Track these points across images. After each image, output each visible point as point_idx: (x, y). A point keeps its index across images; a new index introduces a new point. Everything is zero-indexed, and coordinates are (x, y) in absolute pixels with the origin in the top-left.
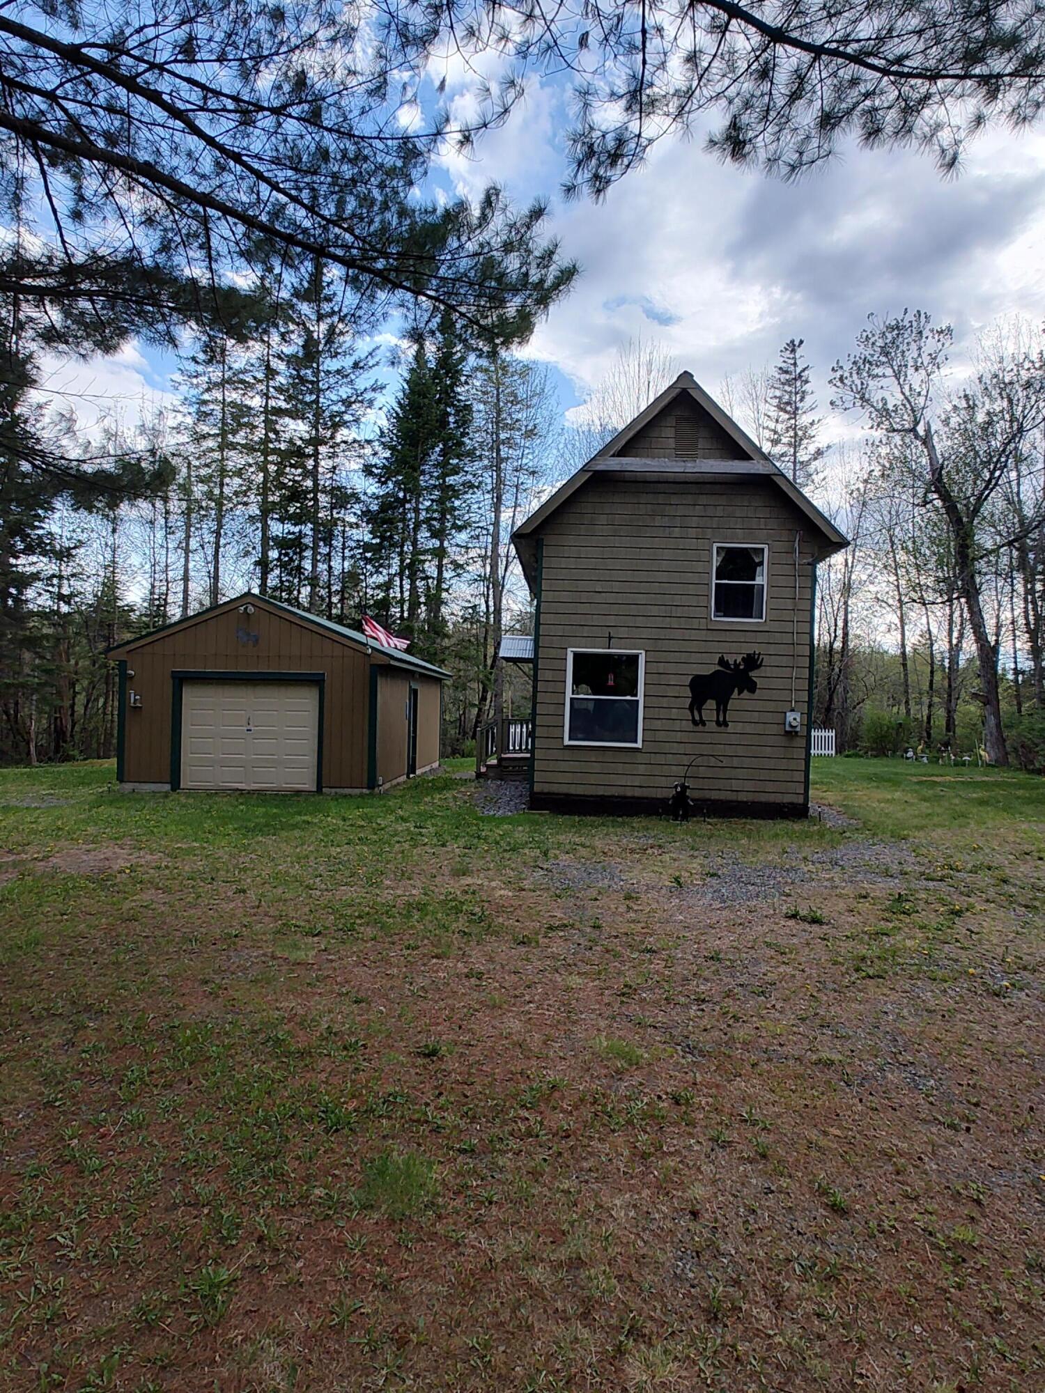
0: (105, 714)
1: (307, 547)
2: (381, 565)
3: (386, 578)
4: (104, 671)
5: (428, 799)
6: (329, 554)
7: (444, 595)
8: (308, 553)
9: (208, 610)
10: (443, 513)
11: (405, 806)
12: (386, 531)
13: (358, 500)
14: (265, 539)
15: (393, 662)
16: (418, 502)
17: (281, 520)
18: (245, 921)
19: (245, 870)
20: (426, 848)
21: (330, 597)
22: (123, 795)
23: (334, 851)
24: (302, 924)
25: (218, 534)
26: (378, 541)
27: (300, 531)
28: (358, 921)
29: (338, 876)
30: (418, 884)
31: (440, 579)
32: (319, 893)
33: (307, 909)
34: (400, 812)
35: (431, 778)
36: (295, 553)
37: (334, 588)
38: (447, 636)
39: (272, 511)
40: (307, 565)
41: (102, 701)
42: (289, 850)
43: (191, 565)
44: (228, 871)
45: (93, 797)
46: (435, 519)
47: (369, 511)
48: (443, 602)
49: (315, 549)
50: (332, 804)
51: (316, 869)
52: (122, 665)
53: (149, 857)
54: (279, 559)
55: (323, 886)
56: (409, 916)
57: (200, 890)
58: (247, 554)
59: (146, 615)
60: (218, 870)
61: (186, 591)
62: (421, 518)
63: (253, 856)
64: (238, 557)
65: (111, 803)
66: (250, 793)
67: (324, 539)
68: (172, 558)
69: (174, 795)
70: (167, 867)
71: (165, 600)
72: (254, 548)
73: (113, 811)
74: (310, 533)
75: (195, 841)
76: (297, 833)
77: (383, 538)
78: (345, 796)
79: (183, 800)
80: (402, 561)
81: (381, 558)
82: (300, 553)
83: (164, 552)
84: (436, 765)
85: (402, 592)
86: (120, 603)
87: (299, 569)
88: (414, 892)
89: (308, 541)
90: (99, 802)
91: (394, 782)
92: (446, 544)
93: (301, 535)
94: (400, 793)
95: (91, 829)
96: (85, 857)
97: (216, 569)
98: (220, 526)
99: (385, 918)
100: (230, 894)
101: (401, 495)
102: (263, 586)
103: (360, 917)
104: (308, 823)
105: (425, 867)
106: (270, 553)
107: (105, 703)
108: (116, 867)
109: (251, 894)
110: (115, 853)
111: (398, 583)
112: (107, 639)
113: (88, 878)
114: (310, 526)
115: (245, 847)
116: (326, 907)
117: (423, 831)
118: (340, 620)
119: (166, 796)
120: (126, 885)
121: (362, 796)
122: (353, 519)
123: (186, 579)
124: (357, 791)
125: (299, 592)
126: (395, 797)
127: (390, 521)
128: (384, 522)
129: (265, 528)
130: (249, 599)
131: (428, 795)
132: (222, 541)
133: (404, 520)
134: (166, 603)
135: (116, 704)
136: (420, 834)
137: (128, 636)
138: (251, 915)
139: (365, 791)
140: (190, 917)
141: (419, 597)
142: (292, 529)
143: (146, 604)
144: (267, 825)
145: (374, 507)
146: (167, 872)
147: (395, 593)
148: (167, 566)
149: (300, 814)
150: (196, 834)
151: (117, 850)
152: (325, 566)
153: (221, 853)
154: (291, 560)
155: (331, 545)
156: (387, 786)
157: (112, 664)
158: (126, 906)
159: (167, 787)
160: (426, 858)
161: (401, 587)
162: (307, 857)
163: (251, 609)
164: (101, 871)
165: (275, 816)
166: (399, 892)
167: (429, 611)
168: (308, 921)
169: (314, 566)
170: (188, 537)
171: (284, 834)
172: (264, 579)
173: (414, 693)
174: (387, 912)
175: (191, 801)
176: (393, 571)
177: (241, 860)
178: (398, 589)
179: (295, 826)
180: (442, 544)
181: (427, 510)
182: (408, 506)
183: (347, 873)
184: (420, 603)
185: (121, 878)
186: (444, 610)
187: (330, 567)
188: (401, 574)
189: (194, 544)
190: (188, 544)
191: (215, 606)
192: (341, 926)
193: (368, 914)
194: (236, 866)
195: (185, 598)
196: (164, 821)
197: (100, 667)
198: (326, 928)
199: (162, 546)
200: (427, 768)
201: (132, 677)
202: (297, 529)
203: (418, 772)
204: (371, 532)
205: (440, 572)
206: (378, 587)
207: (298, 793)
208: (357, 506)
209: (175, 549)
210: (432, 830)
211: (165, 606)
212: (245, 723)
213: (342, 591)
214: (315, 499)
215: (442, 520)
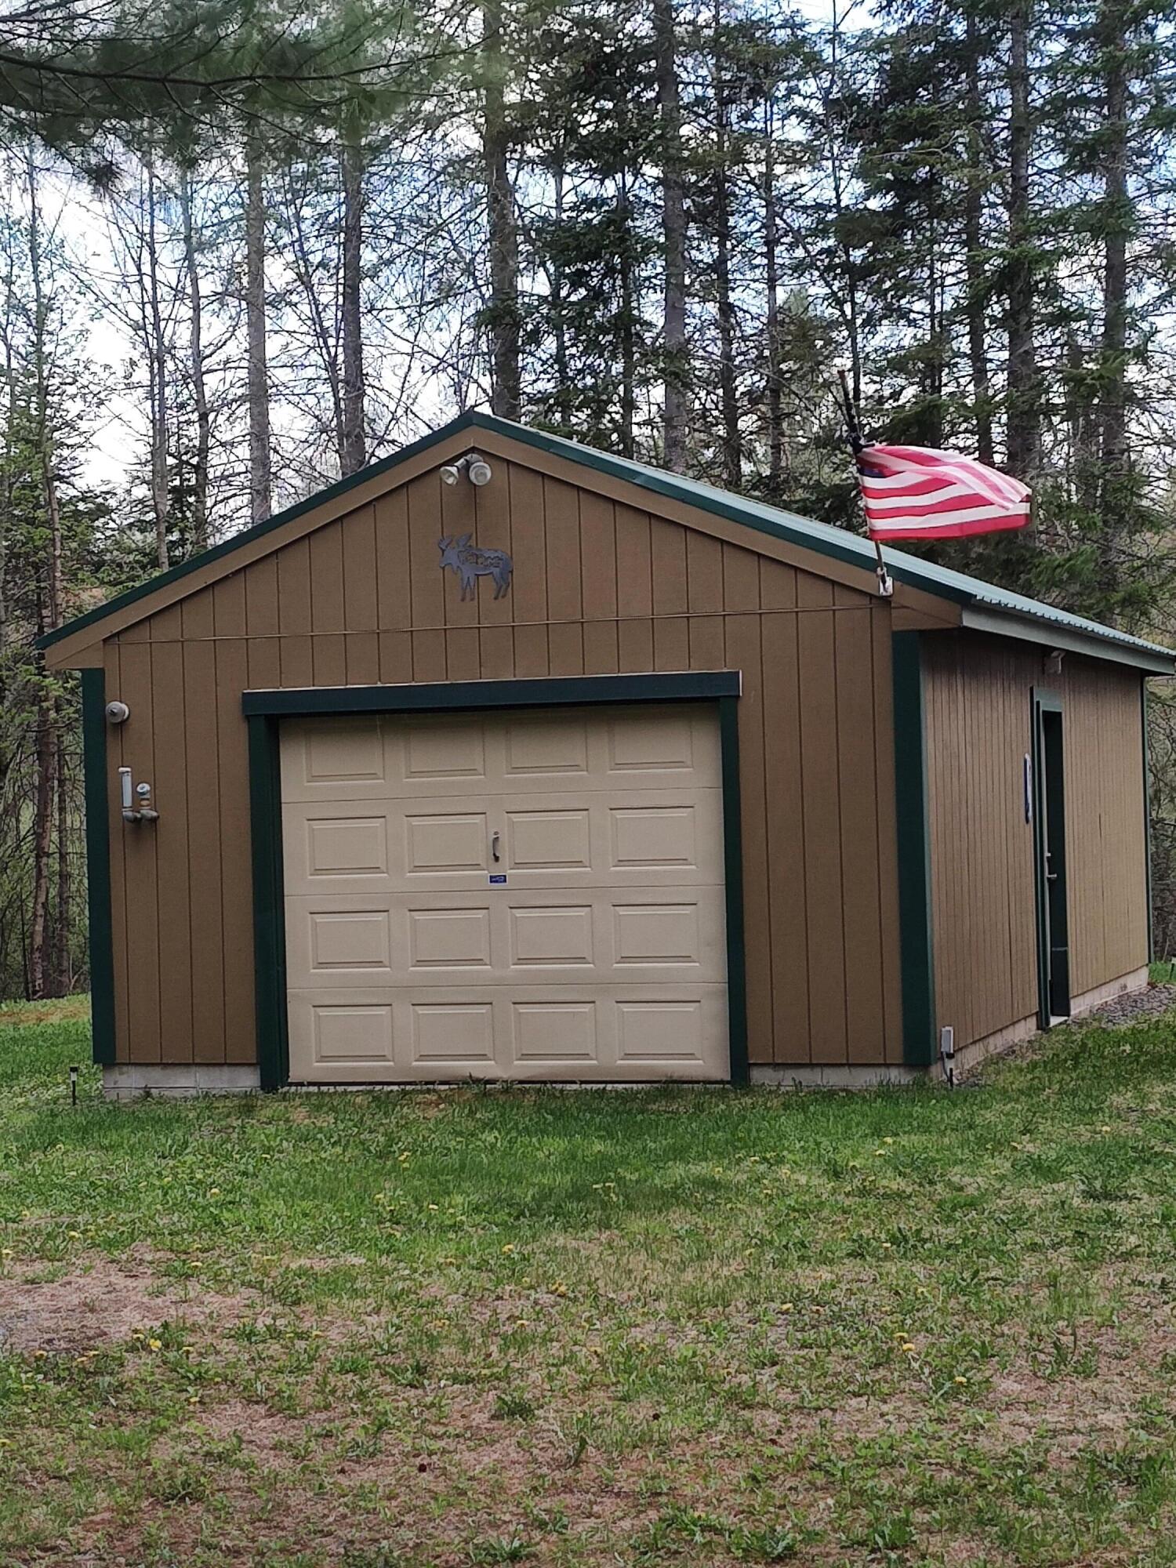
0: (40, 853)
1: (648, 246)
2: (904, 288)
3: (924, 332)
4: (31, 716)
5: (1121, 1099)
6: (719, 266)
7: (1133, 372)
8: (653, 267)
9: (333, 492)
10: (1113, 74)
11: (1045, 1126)
12: (911, 164)
13: (813, 64)
14: (502, 233)
15: (970, 621)
16: (1021, 48)
17: (554, 163)
18: (540, 1506)
19: (519, 1341)
20: (1137, 1268)
21: (731, 416)
22: (116, 1109)
23: (812, 1278)
24: (728, 1521)
25: (352, 235)
26: (889, 200)
27: (623, 191)
28: (919, 1516)
29: (833, 1364)
30: (1120, 1390)
31: (1117, 317)
32: (773, 1419)
33: (738, 1474)
34: (1028, 1146)
35: (1125, 1026)
36: (610, 271)
37: (744, 383)
38: (1146, 520)
39: (520, 136)
40: (652, 309)
41: (27, 814)
42: (658, 1277)
43: (273, 346)
44: (466, 1345)
45: (27, 1117)
46: (1083, 101)
47: (853, 99)
48: (1125, 398)
49: (674, 250)
50: (787, 1123)
51: (756, 1341)
52: (93, 683)
53: (214, 1302)
54: (555, 300)
55: (785, 1395)
56: (1097, 1502)
57: (384, 1405)
58: (448, 292)
59: (142, 526)
60: (433, 1341)
61: (260, 434)
62: (1036, 99)
63: (547, 1299)
64: (420, 307)
65: (83, 1133)
66: (515, 1090)
67: (701, 216)
68: (213, 327)
69: (271, 1107)
70: (274, 1333)
71: (200, 469)
72: (469, 271)
73: (94, 1160)
74: (656, 197)
75: (354, 1246)
76: (680, 1220)
77: (904, 188)
78: (829, 1095)
79: (300, 1116)
80: (974, 266)
81: (901, 258)
82: (624, 272)
83: (185, 311)
84: (1138, 982)
85: (980, 376)
86: (63, 491)
87: (626, 325)
88: (1106, 1418)
89: (646, 225)
90: (45, 1135)
91: (997, 1044)
92: (1132, 184)
93: (625, 207)
94: (1022, 1082)
95: (34, 1216)
96: (23, 1302)
97: (355, 350)
98: (356, 202)
99: (1011, 1508)
100: (480, 1418)
101: (959, 28)
102: (507, 392)
103: (923, 1501)
104: (714, 1185)
105: (1136, 1333)
106: (524, 283)
107: (41, 818)
108: (120, 1333)
109: (549, 1419)
110: (111, 1289)
111: (964, 344)
112: (33, 607)
113: (41, 1366)
114: (651, 171)
115: (515, 1269)
116: (802, 1467)
117: (1121, 1208)
118: (771, 489)
119: (247, 1105)
120: (155, 1388)
121: (886, 1093)
122: (796, 132)
123: (259, 394)
124: (866, 1079)
125: (629, 405)
126: (1005, 1095)
127: (924, 128)
128: (906, 132)
129: (501, 196)
130: (470, 438)
131: (1121, 1080)
132: (368, 257)
133: (977, 115)
134: (203, 481)
135: (76, 820)
136: (1108, 1218)
137: (94, 596)
138: (556, 1489)
139: (895, 1075)
140: (361, 1493)
141: (1042, 388)
142: (590, 188)
143: (141, 492)
144: (578, 1193)
145: (869, 84)
146: (274, 1348)
147: (958, 380)
148: (199, 357)
149: (679, 1153)
150: (354, 1225)
151: (119, 1280)
152: (712, 308)
153: (436, 1287)
154: (597, 296)
155: (724, 234)
156: (972, 1057)
157: (54, 687)
158: (164, 1452)
159: (248, 1080)
160: (1138, 1298)
161: (978, 357)
162: (722, 1299)
163: (483, 472)
164: (81, 1343)
165: (602, 1166)
166: (1054, 1417)
167: (1084, 436)
168: (750, 1512)
169: (675, 311)
170: (257, 256)
171: (637, 1224)
172: (506, 372)
173: (1051, 725)
174: (1017, 1488)
175: (326, 1121)
176: (946, 303)
177: (504, 1309)
178: (965, 367)
179: (671, 1197)
180: (1116, 188)
181: (1051, 71)
182: (987, 64)
183: (865, 1356)
184: (1050, 410)
185: (135, 1367)
186: (1137, 425)
187: (727, 309)
188: (973, 309)
189: (277, 273)
190: (257, 276)
191: (359, 474)
192: (859, 1531)
193: (951, 1491)
194: (489, 1331)
195: (261, 461)
196: (251, 1188)
197: (19, 704)
198: (811, 1537)
199: (178, 294)
200: (1107, 995)
201: (122, 725)
202: (610, 188)
203: (1079, 1007)
204: (858, 173)
205: (1115, 289)
206: (899, 364)
207: (669, 1087)
208: (809, 86)
209: (220, 297)
210: (1150, 1204)
211: (199, 490)
212: (482, 854)
213: (776, 388)
214: (667, 80)
215: (1116, 99)
